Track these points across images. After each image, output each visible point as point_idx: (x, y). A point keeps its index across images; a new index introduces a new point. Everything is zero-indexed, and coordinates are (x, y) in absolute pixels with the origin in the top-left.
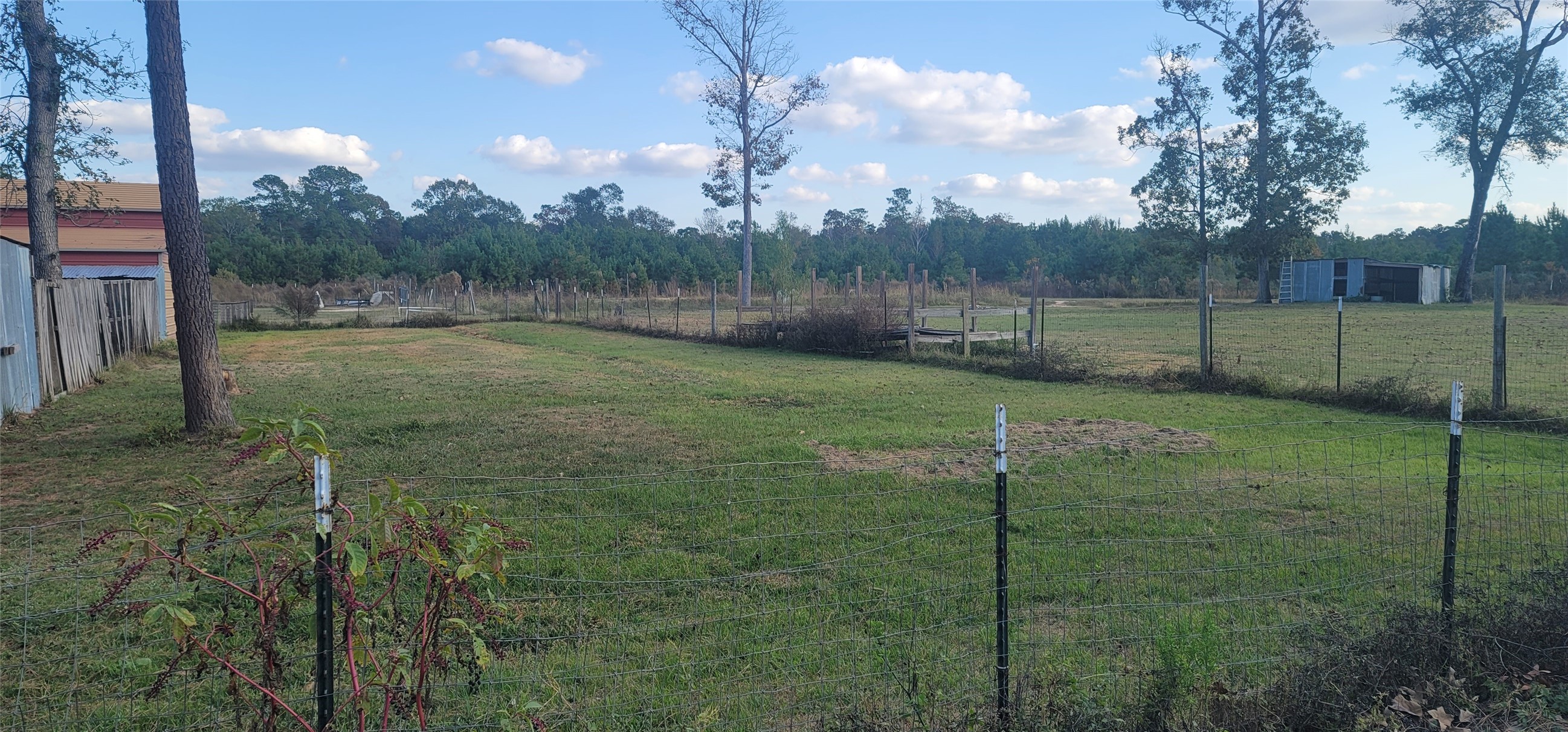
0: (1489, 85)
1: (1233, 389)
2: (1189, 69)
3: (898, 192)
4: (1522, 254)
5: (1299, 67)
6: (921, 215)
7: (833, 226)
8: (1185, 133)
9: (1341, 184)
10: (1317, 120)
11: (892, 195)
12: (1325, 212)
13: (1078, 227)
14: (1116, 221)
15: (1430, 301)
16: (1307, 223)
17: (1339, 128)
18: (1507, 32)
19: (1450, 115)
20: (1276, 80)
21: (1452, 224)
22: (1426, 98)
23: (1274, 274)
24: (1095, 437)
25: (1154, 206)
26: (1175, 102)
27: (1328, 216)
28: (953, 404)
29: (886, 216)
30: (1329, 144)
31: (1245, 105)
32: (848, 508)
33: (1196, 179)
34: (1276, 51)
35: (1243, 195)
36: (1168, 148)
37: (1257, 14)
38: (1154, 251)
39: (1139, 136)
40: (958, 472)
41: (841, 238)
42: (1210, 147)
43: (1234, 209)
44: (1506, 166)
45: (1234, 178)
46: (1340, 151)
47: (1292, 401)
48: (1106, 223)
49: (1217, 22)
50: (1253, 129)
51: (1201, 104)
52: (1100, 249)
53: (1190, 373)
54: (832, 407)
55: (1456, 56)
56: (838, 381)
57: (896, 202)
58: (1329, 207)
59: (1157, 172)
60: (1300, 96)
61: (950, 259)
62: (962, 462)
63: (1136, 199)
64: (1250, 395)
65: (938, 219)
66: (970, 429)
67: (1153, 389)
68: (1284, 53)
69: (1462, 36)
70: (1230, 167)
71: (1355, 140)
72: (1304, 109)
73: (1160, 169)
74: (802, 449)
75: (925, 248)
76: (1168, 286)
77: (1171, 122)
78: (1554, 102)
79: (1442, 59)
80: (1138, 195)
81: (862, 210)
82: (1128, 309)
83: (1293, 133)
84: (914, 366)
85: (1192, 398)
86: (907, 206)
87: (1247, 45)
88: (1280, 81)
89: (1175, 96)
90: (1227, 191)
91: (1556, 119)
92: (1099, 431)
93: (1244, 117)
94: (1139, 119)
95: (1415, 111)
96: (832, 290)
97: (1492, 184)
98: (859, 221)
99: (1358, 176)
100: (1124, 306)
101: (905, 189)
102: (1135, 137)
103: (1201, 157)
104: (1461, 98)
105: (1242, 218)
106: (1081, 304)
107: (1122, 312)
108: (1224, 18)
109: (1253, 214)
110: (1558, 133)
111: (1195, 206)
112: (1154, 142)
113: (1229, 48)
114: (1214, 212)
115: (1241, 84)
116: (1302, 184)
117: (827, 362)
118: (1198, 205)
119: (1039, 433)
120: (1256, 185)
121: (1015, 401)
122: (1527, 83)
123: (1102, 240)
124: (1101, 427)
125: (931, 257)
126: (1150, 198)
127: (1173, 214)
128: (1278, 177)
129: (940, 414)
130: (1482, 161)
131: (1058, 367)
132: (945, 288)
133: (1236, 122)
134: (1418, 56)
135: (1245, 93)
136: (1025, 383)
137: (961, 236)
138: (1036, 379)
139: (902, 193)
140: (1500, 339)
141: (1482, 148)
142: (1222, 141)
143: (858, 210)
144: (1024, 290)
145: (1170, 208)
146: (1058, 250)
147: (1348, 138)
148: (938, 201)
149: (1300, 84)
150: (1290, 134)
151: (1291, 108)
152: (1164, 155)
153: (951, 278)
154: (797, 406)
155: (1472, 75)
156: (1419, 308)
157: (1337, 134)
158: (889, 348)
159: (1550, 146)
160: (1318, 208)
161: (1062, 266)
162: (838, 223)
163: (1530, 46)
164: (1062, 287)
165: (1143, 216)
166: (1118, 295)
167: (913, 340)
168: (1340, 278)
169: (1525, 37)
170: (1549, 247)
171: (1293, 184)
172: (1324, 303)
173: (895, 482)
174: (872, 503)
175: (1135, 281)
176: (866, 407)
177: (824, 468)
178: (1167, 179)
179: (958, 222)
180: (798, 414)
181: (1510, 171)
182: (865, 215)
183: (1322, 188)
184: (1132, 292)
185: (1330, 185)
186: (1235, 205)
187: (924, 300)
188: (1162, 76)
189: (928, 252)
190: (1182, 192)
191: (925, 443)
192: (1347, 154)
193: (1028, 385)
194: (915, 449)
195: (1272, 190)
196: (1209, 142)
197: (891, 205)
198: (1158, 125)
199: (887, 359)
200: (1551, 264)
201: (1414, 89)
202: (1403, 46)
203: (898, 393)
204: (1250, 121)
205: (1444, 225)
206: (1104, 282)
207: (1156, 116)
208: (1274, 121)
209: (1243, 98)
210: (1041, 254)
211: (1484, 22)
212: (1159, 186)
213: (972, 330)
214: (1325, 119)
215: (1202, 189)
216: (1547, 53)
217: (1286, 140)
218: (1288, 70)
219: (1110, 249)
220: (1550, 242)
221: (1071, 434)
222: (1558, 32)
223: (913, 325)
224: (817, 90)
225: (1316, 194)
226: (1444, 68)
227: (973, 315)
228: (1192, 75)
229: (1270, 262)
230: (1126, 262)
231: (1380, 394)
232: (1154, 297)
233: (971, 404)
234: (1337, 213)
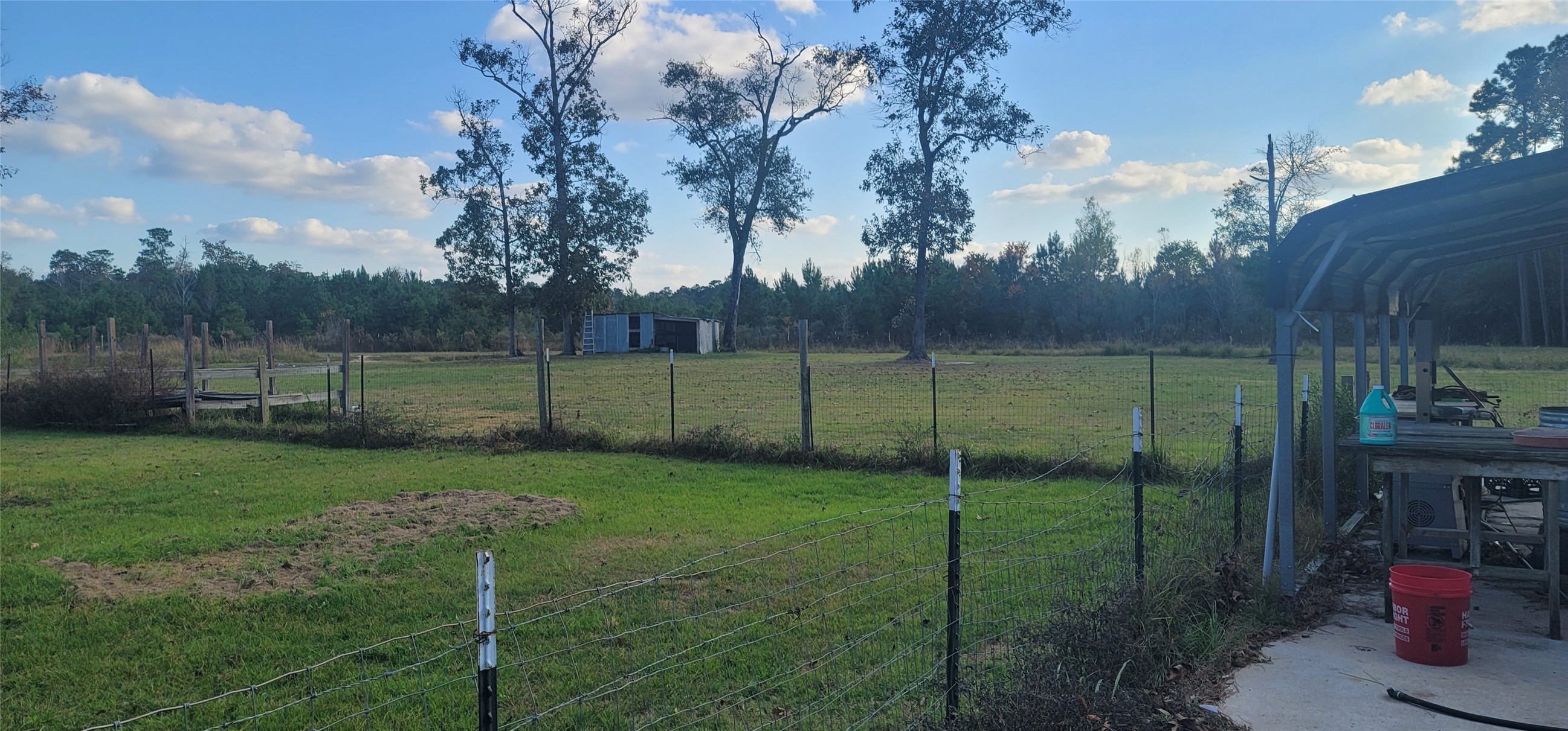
0: (741, 166)
1: (574, 445)
2: (489, 125)
3: (154, 232)
4: (765, 310)
5: (590, 133)
6: (187, 260)
7: (64, 270)
8: (487, 188)
9: (630, 244)
10: (607, 185)
11: (146, 236)
12: (619, 269)
13: (376, 278)
14: (418, 273)
15: (706, 351)
16: (603, 280)
17: (626, 193)
18: (753, 121)
19: (712, 189)
20: (571, 143)
21: (707, 285)
22: (694, 172)
23: (577, 326)
24: (447, 514)
25: (460, 259)
26: (476, 156)
27: (621, 273)
28: (257, 485)
29: (139, 259)
30: (619, 207)
31: (544, 164)
32: (121, 662)
33: (500, 234)
34: (570, 116)
35: (546, 251)
36: (471, 200)
37: (550, 79)
38: (461, 304)
39: (441, 186)
40: (285, 583)
41: (78, 285)
42: (513, 203)
43: (539, 265)
44: (756, 236)
45: (537, 234)
46: (628, 213)
47: (633, 454)
48: (407, 275)
49: (513, 81)
50: (552, 188)
51: (502, 159)
52: (402, 301)
53: (528, 431)
54: (80, 502)
55: (715, 138)
56: (84, 466)
57: (151, 244)
58: (623, 265)
59: (462, 225)
60: (592, 160)
61: (227, 311)
62: (287, 566)
63: (441, 251)
64: (592, 450)
65: (208, 265)
66: (290, 517)
67: (492, 450)
68: (576, 118)
69: (719, 121)
70: (533, 224)
71: (639, 205)
72: (597, 173)
73: (464, 222)
74: (36, 573)
75: (194, 297)
76: (474, 339)
77: (474, 175)
78: (788, 184)
79: (705, 139)
80: (443, 247)
81: (106, 252)
82: (436, 362)
83: (588, 194)
84: (196, 439)
85: (536, 457)
86: (167, 249)
87: (542, 106)
88: (574, 144)
89: (476, 149)
90: (531, 247)
91: (790, 197)
92: (447, 505)
93: (543, 176)
94: (441, 170)
95: (686, 183)
96: (67, 348)
97: (747, 250)
98: (101, 264)
99: (644, 238)
100: (433, 360)
101: (164, 230)
102: (438, 188)
103: (504, 212)
104: (721, 175)
105: (546, 273)
106: (386, 358)
107: (432, 366)
108: (520, 78)
109: (556, 270)
110: (792, 209)
111: (500, 260)
112: (457, 194)
113: (526, 108)
114: (520, 266)
115: (538, 144)
116: (598, 243)
117: (67, 440)
118: (504, 259)
119: (378, 514)
120: (558, 242)
121: (338, 475)
122: (768, 166)
123: (403, 291)
124: (450, 500)
125: (203, 309)
126: (455, 250)
127: (480, 267)
128: (577, 236)
129: (242, 500)
130: (738, 230)
131: (382, 432)
132: (225, 343)
133: (536, 180)
134: (687, 134)
135: (543, 152)
136: (345, 452)
137: (240, 284)
138: (358, 447)
139: (160, 234)
140: (806, 387)
141: (738, 219)
142: (524, 197)
143: (100, 252)
144: (319, 344)
145: (477, 262)
146: (356, 302)
147: (634, 203)
148: (208, 246)
149: (591, 149)
150: (586, 196)
151: (585, 171)
152: (468, 208)
153: (231, 332)
154: (26, 504)
155: (728, 157)
156: (699, 358)
157: (625, 199)
158: (158, 418)
159: (787, 221)
160: (612, 266)
161: (362, 319)
162: (72, 266)
163: (770, 135)
164: (363, 341)
165: (449, 268)
166: (423, 349)
167: (192, 407)
168: (635, 331)
169: (765, 126)
170: (785, 304)
171: (590, 242)
172: (622, 354)
173: (193, 609)
174: (161, 648)
175: (440, 334)
176: (132, 499)
177: (74, 602)
178: (472, 232)
179: (236, 269)
180: (26, 517)
181: (759, 239)
182: (110, 258)
183: (615, 247)
184: (438, 346)
185: (622, 245)
186: (540, 260)
187: (204, 358)
188: (463, 128)
189: (199, 302)
190: (487, 245)
191: (230, 544)
192: (634, 217)
193: (350, 454)
194: (214, 554)
195: (573, 247)
196: (512, 198)
197: (146, 247)
198: (460, 178)
199: (156, 432)
200: (787, 318)
201: (685, 163)
202: (675, 126)
203: (177, 476)
204: (548, 180)
205: (701, 286)
206: (408, 336)
207: (458, 167)
208: (571, 182)
209: (541, 160)
210: (336, 306)
211: (736, 110)
212: (465, 239)
213: (270, 393)
214: (614, 184)
215: (507, 244)
216: (782, 142)
217: (582, 201)
218: (581, 135)
219: (413, 302)
220: (785, 300)
221: (417, 511)
222: (789, 126)
223: (192, 389)
224: (39, 102)
225: (610, 254)
226: (707, 147)
227: (272, 376)
228: (493, 130)
229: (573, 316)
230: (430, 315)
231: (710, 442)
232: (461, 350)
233: (283, 483)
234: (629, 271)
